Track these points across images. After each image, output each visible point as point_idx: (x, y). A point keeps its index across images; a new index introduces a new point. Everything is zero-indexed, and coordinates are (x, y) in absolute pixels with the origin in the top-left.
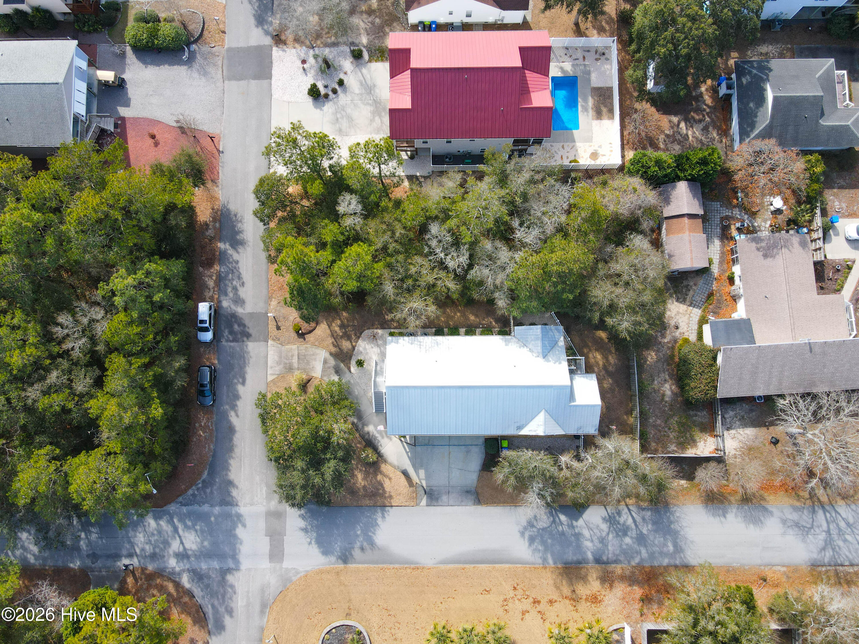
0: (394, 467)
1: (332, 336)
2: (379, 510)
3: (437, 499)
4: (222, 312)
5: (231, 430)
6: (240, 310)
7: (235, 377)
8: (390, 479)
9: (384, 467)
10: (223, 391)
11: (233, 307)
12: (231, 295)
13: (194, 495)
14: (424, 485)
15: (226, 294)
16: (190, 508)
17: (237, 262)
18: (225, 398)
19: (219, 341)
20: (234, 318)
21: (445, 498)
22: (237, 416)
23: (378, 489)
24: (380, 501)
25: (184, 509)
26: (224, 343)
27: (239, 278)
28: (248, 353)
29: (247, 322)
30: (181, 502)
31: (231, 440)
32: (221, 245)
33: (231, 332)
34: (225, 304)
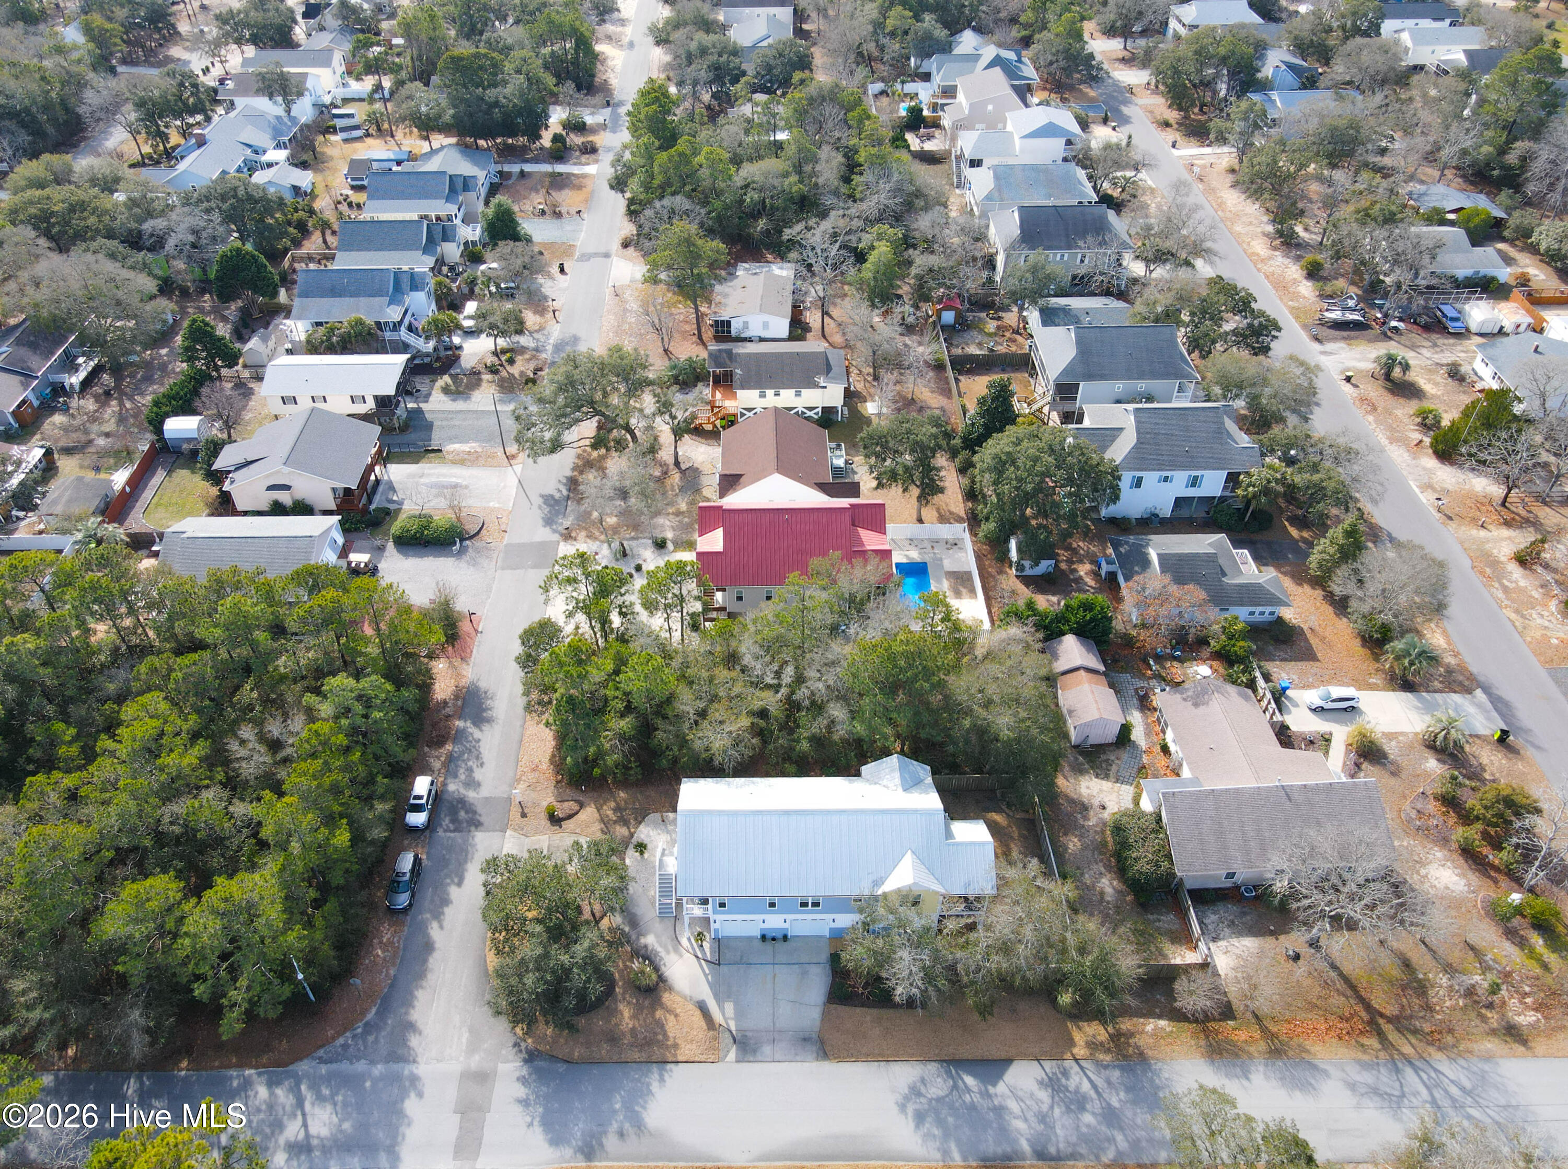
0: (685, 998)
1: (602, 820)
2: (655, 1068)
3: (754, 1052)
4: (446, 796)
5: (429, 947)
6: (471, 795)
7: (447, 876)
8: (676, 1016)
9: (666, 998)
10: (427, 895)
11: (462, 791)
12: (463, 777)
13: (345, 1046)
14: (733, 1028)
15: (456, 776)
16: (334, 1066)
17: (478, 741)
18: (427, 904)
19: (434, 830)
20: (462, 802)
21: (767, 1049)
22: (441, 927)
23: (656, 1034)
24: (657, 1053)
25: (324, 1069)
26: (440, 832)
27: (478, 758)
28: (474, 846)
29: (479, 809)
30: (320, 1058)
31: (425, 961)
32: (459, 724)
33: (453, 821)
34: (452, 787)
